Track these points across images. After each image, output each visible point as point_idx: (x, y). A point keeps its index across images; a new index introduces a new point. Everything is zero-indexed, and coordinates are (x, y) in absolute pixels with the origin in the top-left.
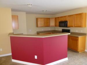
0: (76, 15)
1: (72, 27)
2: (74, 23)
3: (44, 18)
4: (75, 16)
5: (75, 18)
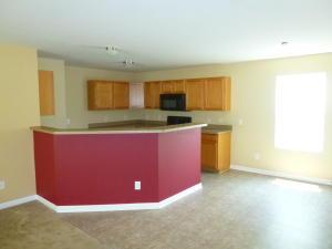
0: (210, 79)
3: (113, 82)
4: (206, 82)
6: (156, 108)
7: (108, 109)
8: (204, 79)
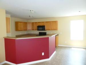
1: (50, 30)
2: (51, 27)
3: (23, 22)
5: (52, 24)
6: (36, 30)
7: (22, 30)
8: (51, 22)
